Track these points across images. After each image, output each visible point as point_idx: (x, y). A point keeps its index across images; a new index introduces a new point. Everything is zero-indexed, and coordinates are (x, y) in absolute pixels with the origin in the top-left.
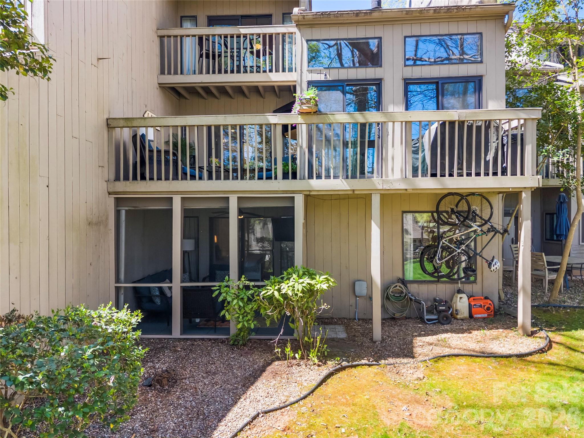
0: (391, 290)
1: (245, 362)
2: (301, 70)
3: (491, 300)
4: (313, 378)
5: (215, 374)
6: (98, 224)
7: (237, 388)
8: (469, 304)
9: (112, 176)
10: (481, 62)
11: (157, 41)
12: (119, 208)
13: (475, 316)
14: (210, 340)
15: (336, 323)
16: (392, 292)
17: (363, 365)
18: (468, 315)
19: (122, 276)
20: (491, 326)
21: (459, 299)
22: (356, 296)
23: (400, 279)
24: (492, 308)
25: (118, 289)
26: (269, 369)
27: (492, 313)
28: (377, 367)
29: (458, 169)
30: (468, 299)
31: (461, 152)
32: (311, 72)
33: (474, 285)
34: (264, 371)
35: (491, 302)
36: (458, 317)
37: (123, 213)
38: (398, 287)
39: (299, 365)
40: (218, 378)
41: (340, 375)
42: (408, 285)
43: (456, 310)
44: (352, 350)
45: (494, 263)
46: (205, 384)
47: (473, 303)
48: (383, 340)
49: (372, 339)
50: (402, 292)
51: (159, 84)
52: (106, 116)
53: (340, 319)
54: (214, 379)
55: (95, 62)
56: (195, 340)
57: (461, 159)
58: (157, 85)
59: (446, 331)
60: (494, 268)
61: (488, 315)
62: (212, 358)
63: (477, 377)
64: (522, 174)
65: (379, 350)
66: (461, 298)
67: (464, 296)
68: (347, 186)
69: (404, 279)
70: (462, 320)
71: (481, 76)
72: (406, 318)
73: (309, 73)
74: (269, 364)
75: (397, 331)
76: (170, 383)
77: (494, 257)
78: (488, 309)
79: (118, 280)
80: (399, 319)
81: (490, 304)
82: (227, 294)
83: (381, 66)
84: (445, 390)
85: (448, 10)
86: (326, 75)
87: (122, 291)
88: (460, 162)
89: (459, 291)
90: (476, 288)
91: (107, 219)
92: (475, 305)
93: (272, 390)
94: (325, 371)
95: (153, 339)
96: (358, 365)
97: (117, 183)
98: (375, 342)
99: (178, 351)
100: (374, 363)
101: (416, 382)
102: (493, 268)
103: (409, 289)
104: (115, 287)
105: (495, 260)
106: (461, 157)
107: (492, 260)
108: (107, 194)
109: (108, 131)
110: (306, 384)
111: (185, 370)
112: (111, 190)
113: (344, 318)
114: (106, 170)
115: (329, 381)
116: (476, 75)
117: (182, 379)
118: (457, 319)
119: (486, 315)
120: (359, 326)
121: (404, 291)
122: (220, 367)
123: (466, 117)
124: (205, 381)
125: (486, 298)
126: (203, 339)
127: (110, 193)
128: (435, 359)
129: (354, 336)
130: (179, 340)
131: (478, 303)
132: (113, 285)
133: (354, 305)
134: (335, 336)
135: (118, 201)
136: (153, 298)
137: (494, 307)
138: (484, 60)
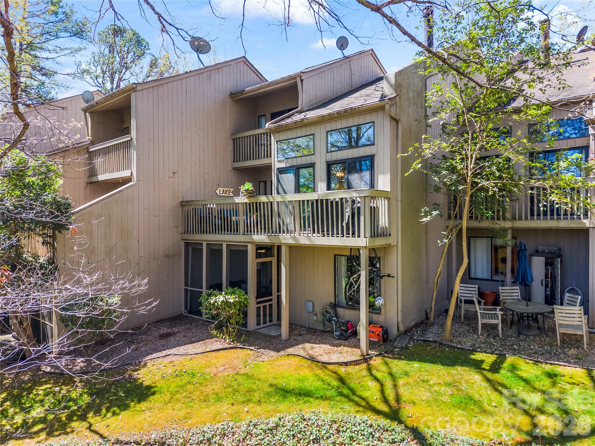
0: (324, 310)
2: (274, 161)
6: (173, 256)
9: (183, 231)
10: (374, 144)
11: (232, 142)
12: (188, 248)
16: (325, 312)
19: (189, 284)
22: (308, 312)
23: (331, 303)
24: (381, 335)
25: (186, 290)
27: (381, 339)
35: (381, 330)
37: (190, 249)
38: (328, 310)
39: (221, 341)
51: (233, 168)
52: (180, 200)
53: (298, 325)
55: (171, 175)
61: (378, 340)
64: (359, 236)
69: (335, 304)
71: (374, 156)
73: (278, 163)
76: (167, 337)
78: (378, 335)
79: (186, 285)
81: (380, 332)
83: (314, 154)
85: (345, 111)
86: (286, 163)
90: (381, 318)
94: (226, 346)
97: (184, 235)
103: (338, 312)
104: (185, 289)
108: (181, 241)
109: (182, 208)
113: (301, 326)
114: (180, 228)
116: (370, 154)
117: (172, 336)
119: (377, 340)
121: (331, 312)
127: (183, 240)
131: (372, 330)
132: (183, 287)
133: (307, 318)
134: (271, 334)
135: (187, 244)
138: (376, 143)
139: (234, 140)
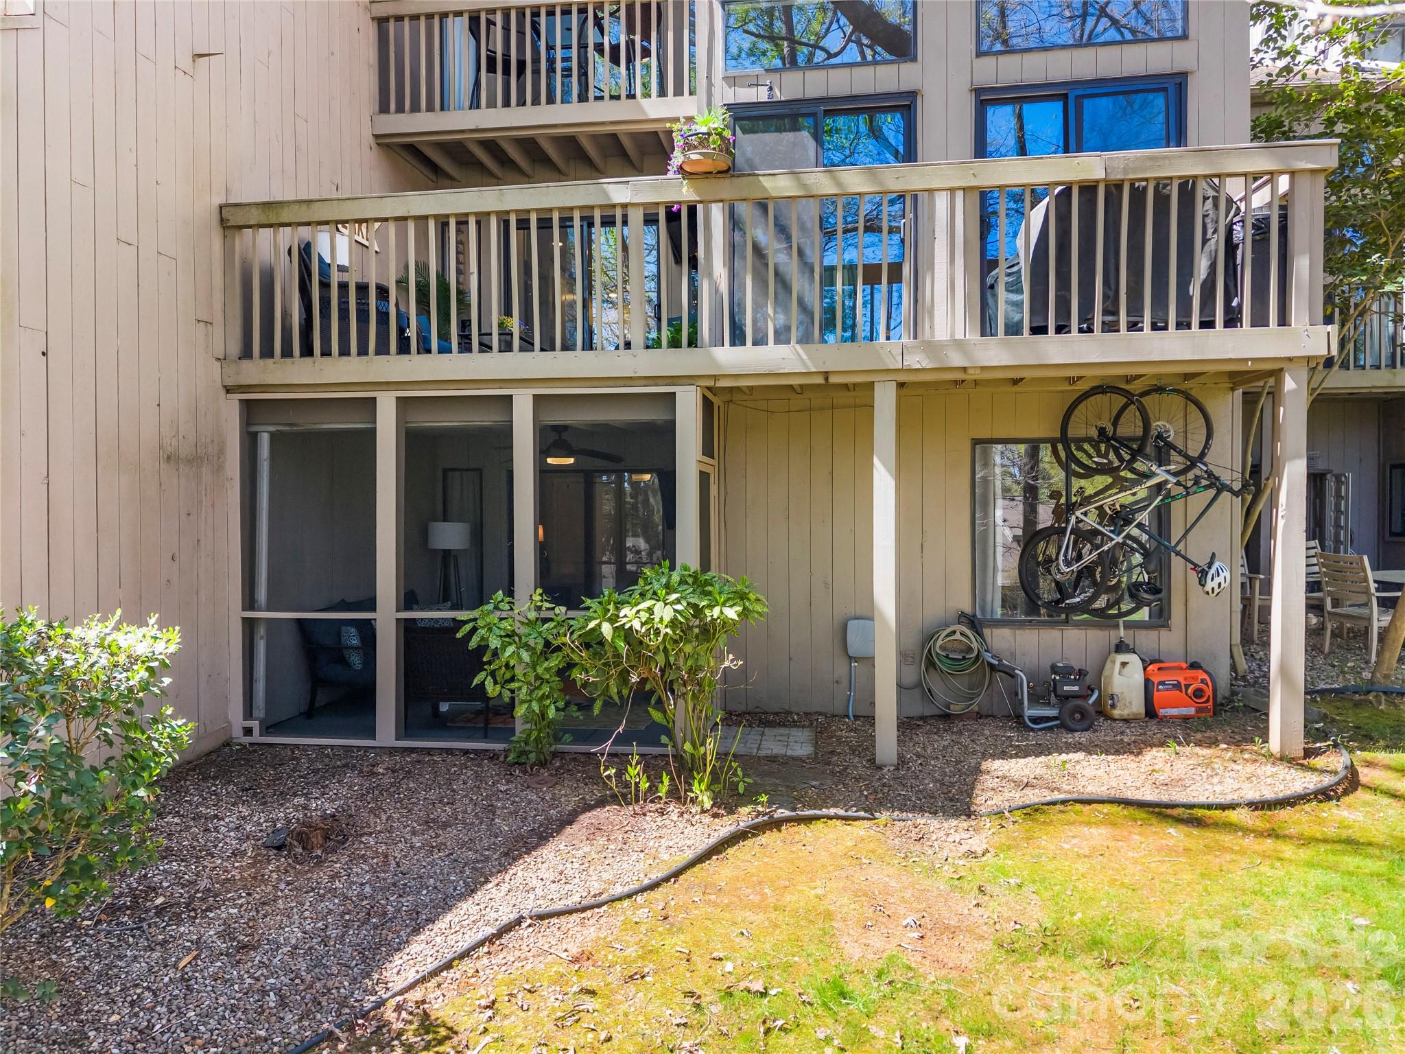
0: (940, 642)
1: (530, 802)
2: (709, 78)
3: (1206, 672)
4: (689, 843)
5: (445, 825)
6: (195, 461)
7: (487, 859)
8: (1147, 682)
9: (235, 348)
10: (1185, 37)
11: (371, 31)
12: (254, 429)
13: (1162, 712)
14: (466, 752)
15: (795, 724)
16: (942, 648)
17: (830, 818)
18: (1142, 711)
19: (262, 594)
20: (1199, 736)
21: (1118, 665)
22: (851, 659)
23: (963, 614)
24: (1209, 692)
25: (250, 626)
26: (585, 819)
27: (1210, 705)
28: (866, 823)
29: (1105, 312)
30: (1145, 669)
31: (1112, 267)
32: (732, 81)
33: (1164, 632)
34: (570, 823)
35: (1205, 676)
36: (1116, 713)
37: (265, 440)
38: (958, 636)
39: (662, 813)
40: (450, 836)
41: (764, 839)
42: (987, 632)
43: (1112, 697)
44: (814, 783)
45: (1213, 570)
46: (412, 847)
47: (1156, 680)
48: (902, 762)
49: (872, 761)
50: (970, 649)
51: (376, 136)
52: (219, 199)
53: (806, 714)
54: (437, 836)
55: (185, 62)
56: (429, 751)
57: (1113, 287)
58: (371, 140)
59: (1077, 748)
60: (1215, 584)
61: (1199, 710)
62: (454, 791)
63: (1130, 854)
64: (1283, 321)
65: (884, 785)
66: (1124, 664)
67: (1133, 659)
68: (809, 363)
69: (974, 616)
70: (1126, 721)
71: (1184, 75)
72: (979, 716)
73: (730, 87)
74: (589, 808)
75: (946, 743)
76: (331, 844)
77: (1213, 555)
78: (1198, 693)
79: (250, 602)
80: (959, 717)
81: (1203, 681)
82: (490, 630)
83: (914, 59)
84: (1034, 882)
86: (771, 89)
87: (261, 631)
88: (1111, 294)
89: (1121, 648)
90: (1168, 641)
91: (221, 451)
92: (1162, 683)
93: (576, 865)
94: (726, 826)
95: (332, 747)
96: (818, 818)
97: (246, 364)
98: (880, 768)
99: (378, 774)
100: (862, 814)
101: (961, 862)
102: (1210, 585)
103: (988, 639)
104: (243, 619)
105: (1217, 565)
106: (1112, 281)
107: (1210, 565)
108: (222, 393)
109: (225, 237)
110: (666, 857)
111: (378, 816)
112: (230, 382)
113: (820, 714)
114: (218, 331)
115: (730, 851)
116: (1168, 71)
117: (361, 836)
118: (1114, 720)
119: (1191, 711)
120: (851, 730)
121: (975, 645)
122: (465, 812)
123: (1125, 170)
124: (415, 840)
125: (1194, 666)
126: (449, 751)
127: (228, 390)
128: (1028, 810)
129: (832, 752)
130: (392, 751)
131: (1172, 678)
132: (237, 613)
133: (845, 682)
134: (782, 752)
135: (251, 411)
136: (345, 652)
137: (1215, 691)
138: (1192, 32)
139: (382, 21)
